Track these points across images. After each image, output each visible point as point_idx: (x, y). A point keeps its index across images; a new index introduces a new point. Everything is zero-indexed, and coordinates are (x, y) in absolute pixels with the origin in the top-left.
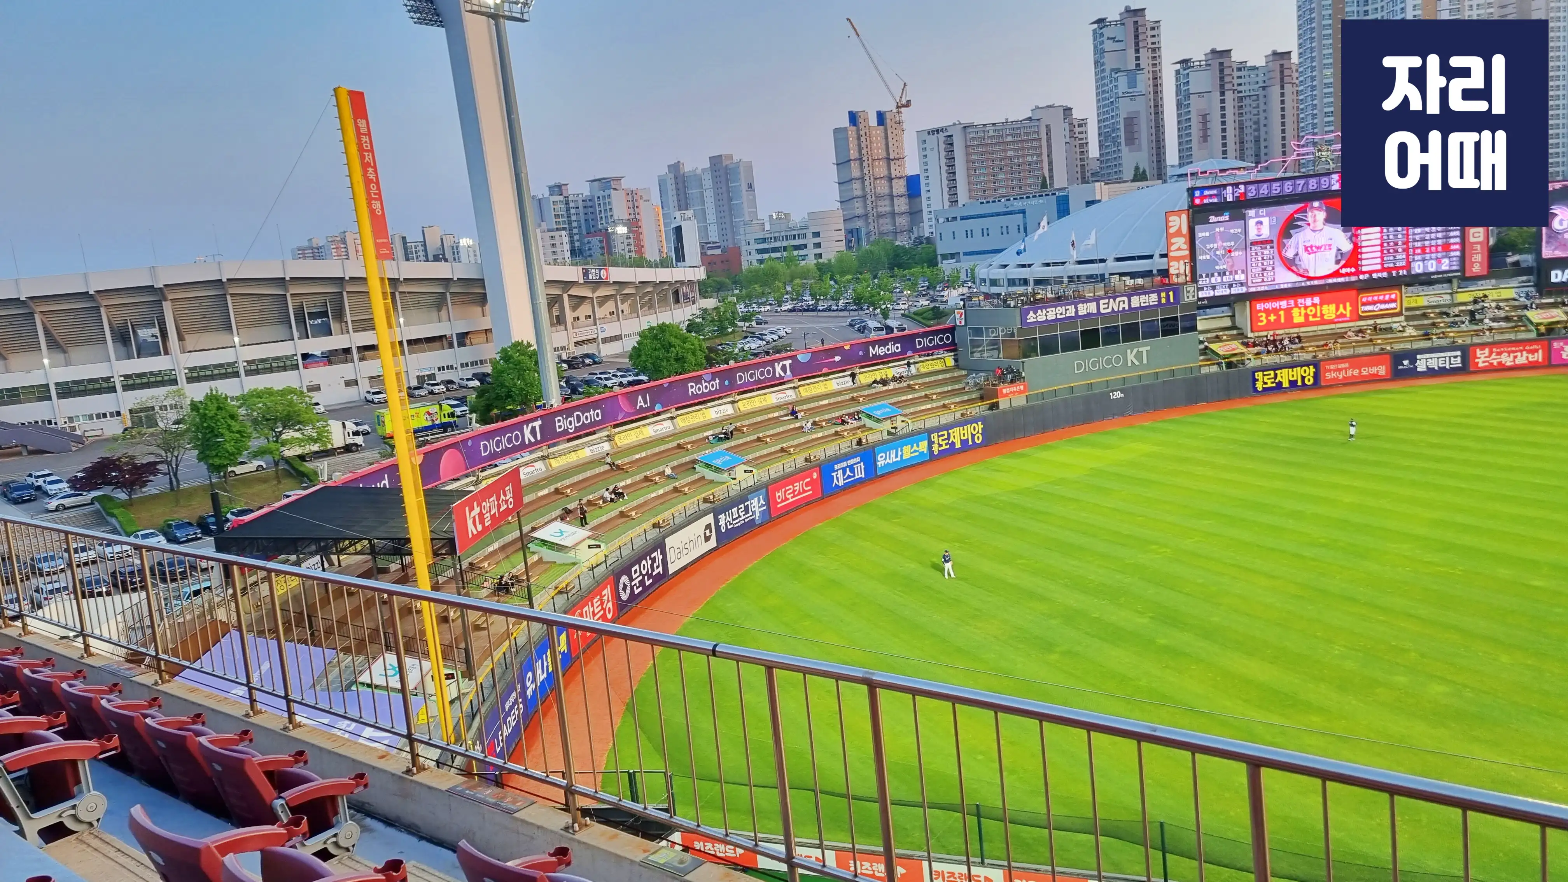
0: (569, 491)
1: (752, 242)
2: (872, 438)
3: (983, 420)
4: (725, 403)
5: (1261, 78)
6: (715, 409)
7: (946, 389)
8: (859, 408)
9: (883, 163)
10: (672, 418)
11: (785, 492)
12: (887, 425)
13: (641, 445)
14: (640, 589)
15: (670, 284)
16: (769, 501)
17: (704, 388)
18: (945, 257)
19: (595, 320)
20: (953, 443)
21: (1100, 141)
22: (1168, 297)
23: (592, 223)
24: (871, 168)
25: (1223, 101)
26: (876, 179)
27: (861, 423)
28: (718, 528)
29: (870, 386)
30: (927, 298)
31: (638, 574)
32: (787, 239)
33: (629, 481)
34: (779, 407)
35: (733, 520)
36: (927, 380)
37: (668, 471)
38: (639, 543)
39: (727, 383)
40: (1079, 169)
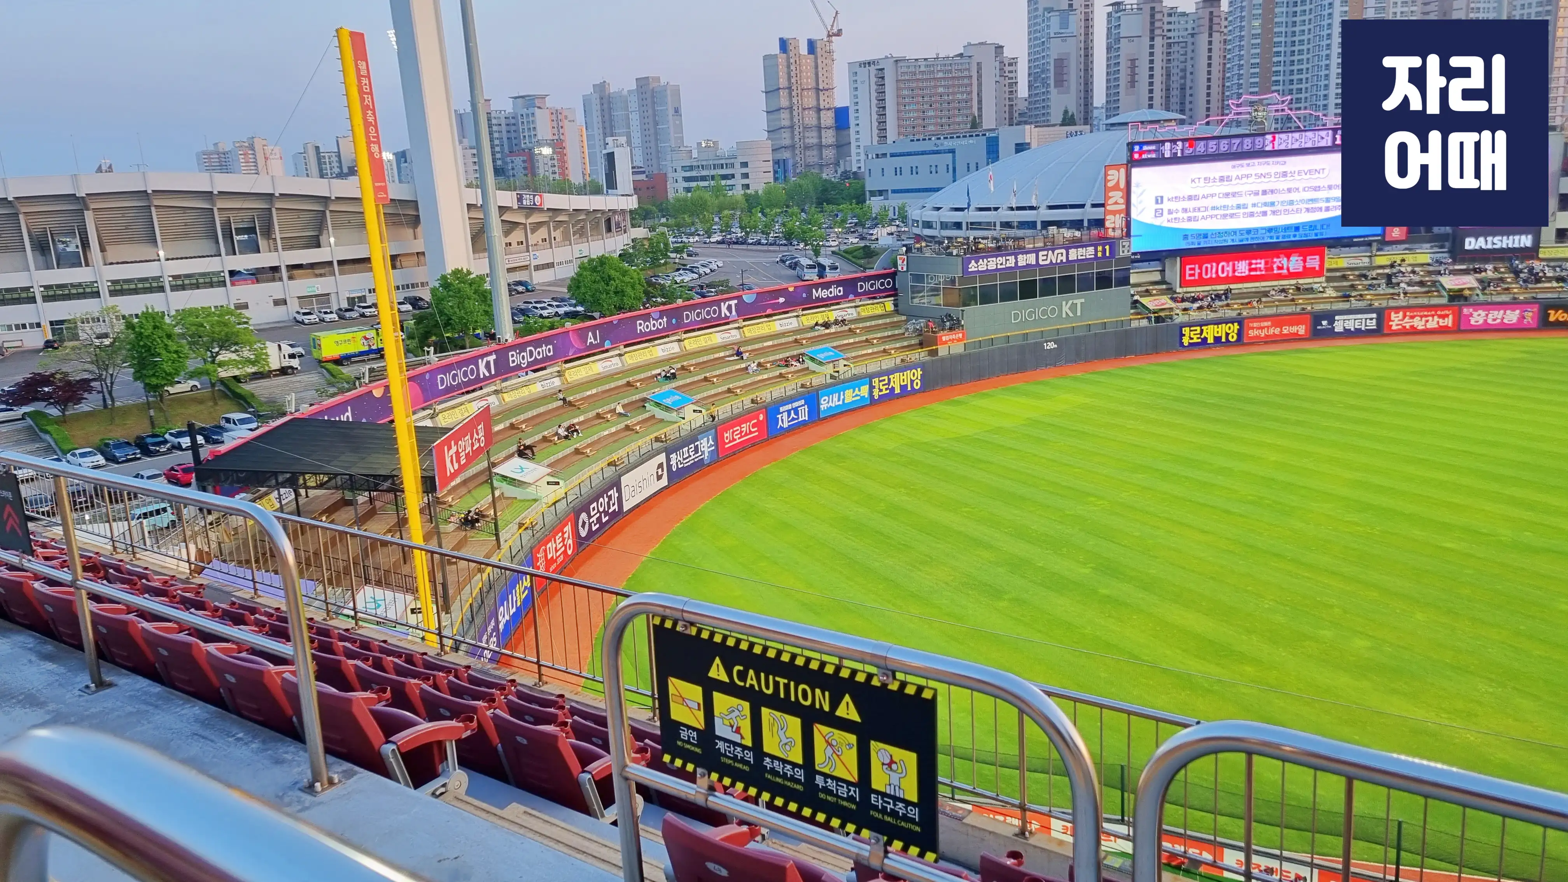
0: (524, 426)
1: (679, 169)
2: (817, 381)
3: (923, 366)
4: (672, 342)
5: (1189, 26)
6: (662, 346)
7: (886, 334)
8: (802, 351)
9: (812, 93)
10: (620, 355)
11: (733, 432)
12: (829, 369)
13: (592, 381)
14: (598, 526)
15: (603, 212)
16: (718, 441)
17: (652, 325)
18: (873, 193)
19: (528, 246)
20: (893, 388)
21: (1029, 81)
22: (1104, 251)
23: (514, 142)
24: (799, 98)
25: (1152, 47)
26: (804, 109)
27: (805, 366)
28: (669, 466)
29: (812, 328)
30: (856, 235)
31: (596, 511)
32: (714, 168)
33: (582, 418)
34: (724, 347)
35: (684, 459)
36: (868, 324)
37: (620, 409)
38: (597, 481)
39: (674, 321)
40: (1007, 109)
